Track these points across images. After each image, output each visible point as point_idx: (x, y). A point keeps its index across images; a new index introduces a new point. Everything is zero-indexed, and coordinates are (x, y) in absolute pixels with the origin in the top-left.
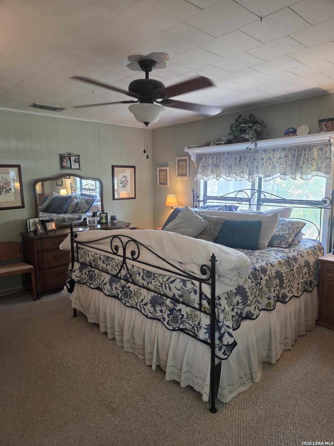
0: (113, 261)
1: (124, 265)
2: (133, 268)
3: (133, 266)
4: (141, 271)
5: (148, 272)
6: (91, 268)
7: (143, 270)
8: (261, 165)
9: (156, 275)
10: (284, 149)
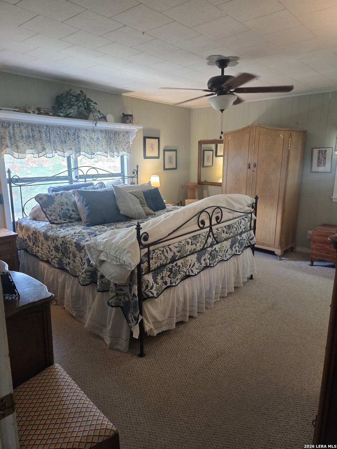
0: (201, 236)
1: (211, 234)
2: (219, 230)
3: (217, 229)
4: (224, 229)
5: (228, 226)
6: (172, 265)
7: (225, 227)
8: (78, 143)
9: (232, 225)
10: (101, 131)
